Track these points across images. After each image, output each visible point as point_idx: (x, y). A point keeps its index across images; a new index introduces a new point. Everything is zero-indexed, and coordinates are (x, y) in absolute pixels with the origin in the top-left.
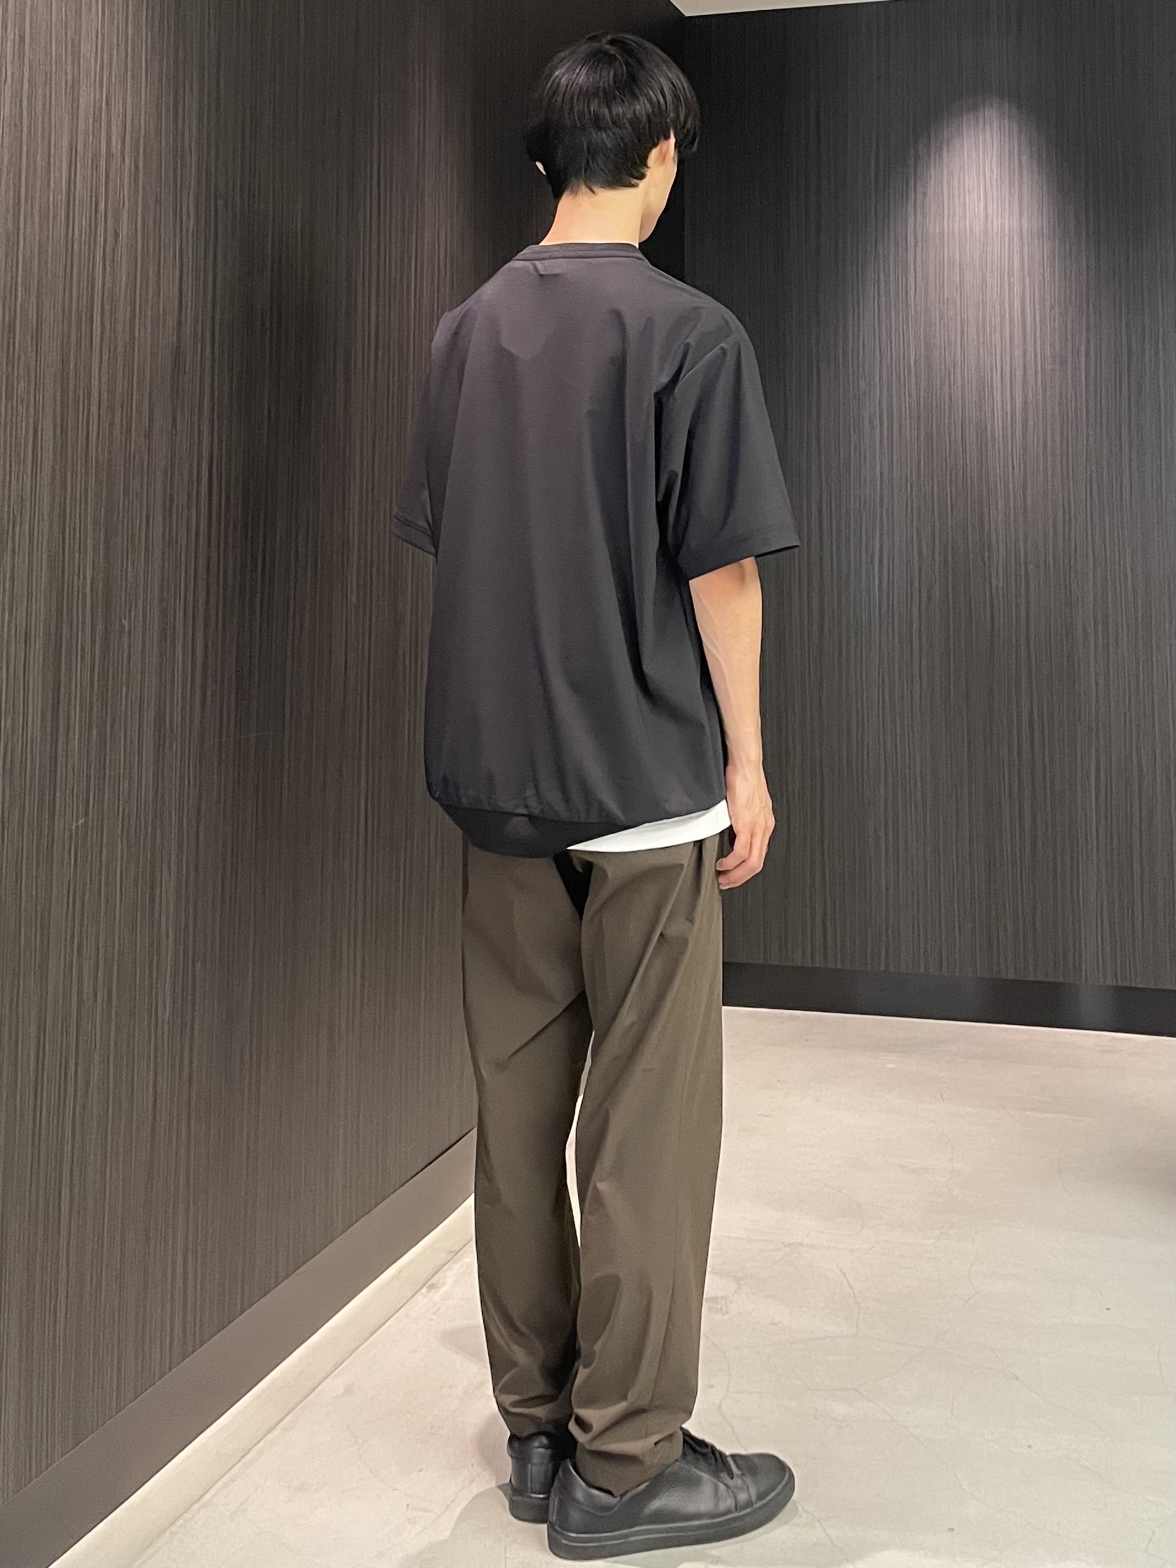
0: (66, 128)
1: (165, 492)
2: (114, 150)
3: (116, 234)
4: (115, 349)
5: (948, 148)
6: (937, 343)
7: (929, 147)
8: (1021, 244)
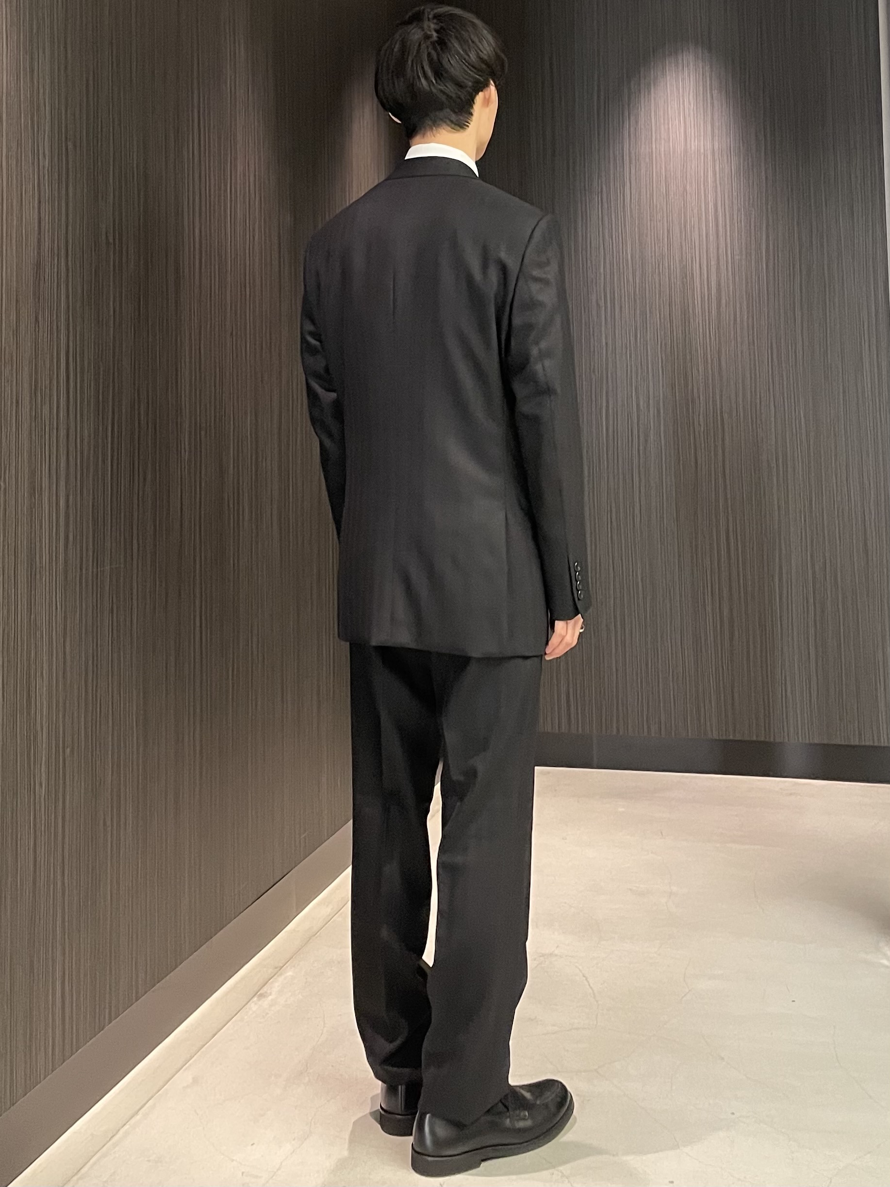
5: (654, 85)
6: (649, 240)
7: (639, 85)
8: (714, 161)
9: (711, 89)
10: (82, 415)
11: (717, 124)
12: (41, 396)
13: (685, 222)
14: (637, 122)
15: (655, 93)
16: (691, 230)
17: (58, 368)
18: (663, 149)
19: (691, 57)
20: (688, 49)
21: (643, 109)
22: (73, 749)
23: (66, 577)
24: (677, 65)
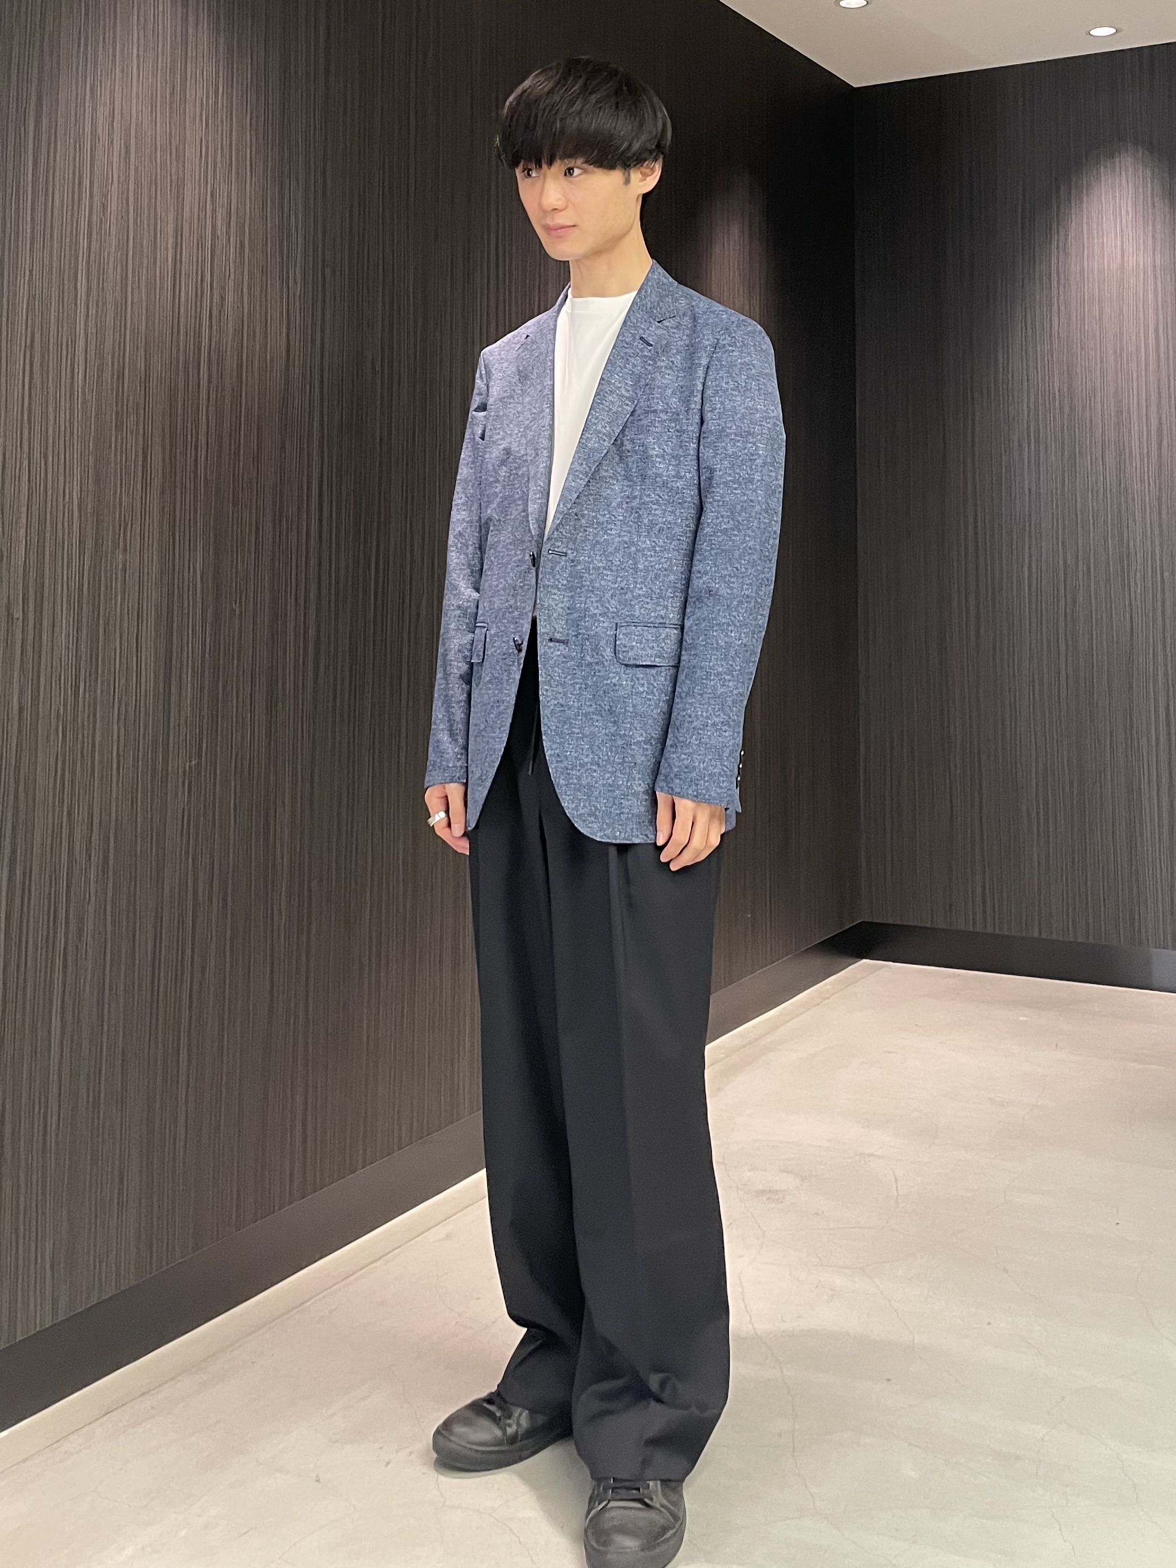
0: (171, 216)
1: (274, 502)
2: (219, 233)
3: (222, 298)
4: (223, 390)
5: (1087, 194)
6: (1079, 370)
7: (1070, 193)
8: (1155, 277)
9: (1152, 197)
10: (338, 544)
11: (1158, 236)
12: (287, 524)
13: (1122, 349)
14: (1066, 236)
15: (1087, 201)
16: (1128, 359)
17: (309, 496)
18: (1096, 266)
19: (1129, 159)
20: (1127, 150)
21: (1074, 222)
22: (321, 881)
23: (316, 708)
24: (1113, 170)
